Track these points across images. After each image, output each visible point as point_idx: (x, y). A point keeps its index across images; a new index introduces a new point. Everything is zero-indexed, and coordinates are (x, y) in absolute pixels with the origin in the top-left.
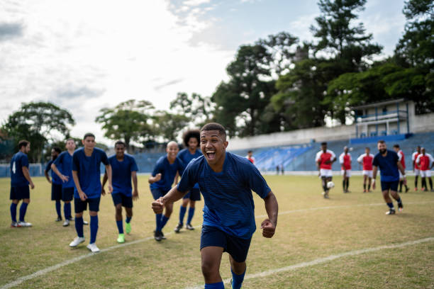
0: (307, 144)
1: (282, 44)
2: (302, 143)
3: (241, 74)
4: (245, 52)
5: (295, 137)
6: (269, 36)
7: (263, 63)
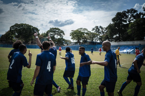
0: (138, 45)
1: (132, 13)
2: (136, 45)
3: (117, 21)
4: (119, 14)
5: (134, 43)
6: (127, 10)
7: (124, 18)
